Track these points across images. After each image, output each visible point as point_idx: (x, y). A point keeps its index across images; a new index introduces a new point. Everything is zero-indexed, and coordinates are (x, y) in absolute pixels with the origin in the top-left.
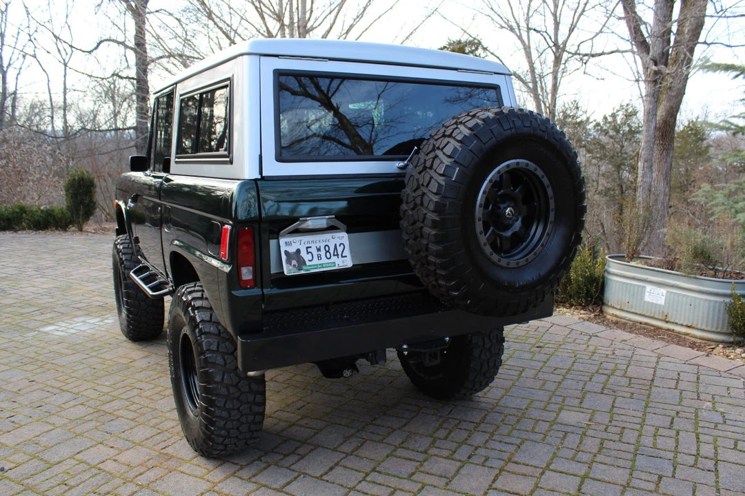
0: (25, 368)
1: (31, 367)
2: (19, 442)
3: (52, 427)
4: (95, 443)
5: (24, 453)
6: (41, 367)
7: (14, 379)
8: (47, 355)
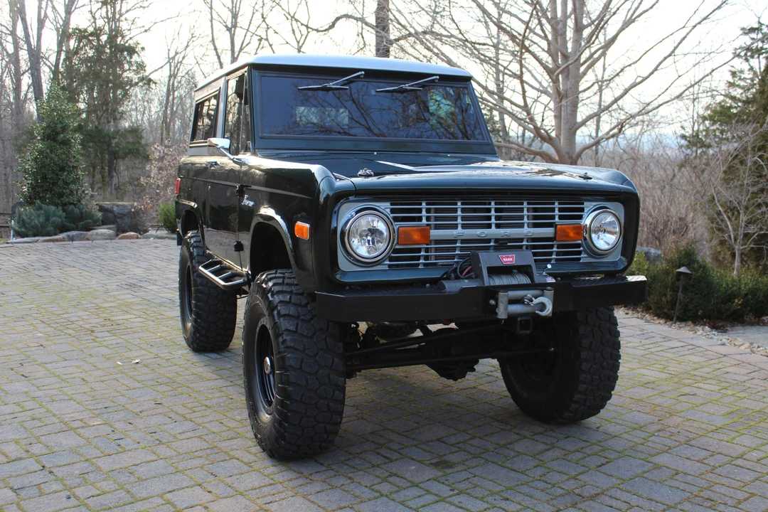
0: (159, 388)
1: (164, 388)
2: (115, 468)
3: (155, 458)
4: (193, 483)
5: (114, 481)
6: (175, 389)
7: (142, 399)
8: (187, 377)
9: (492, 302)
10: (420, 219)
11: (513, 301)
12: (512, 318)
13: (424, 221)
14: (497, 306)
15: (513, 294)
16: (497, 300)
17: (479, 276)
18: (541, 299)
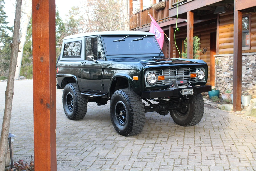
9: (181, 92)
10: (162, 74)
11: (185, 92)
12: (185, 96)
13: (163, 74)
14: (182, 93)
15: (185, 90)
16: (182, 92)
17: (176, 86)
18: (191, 91)
